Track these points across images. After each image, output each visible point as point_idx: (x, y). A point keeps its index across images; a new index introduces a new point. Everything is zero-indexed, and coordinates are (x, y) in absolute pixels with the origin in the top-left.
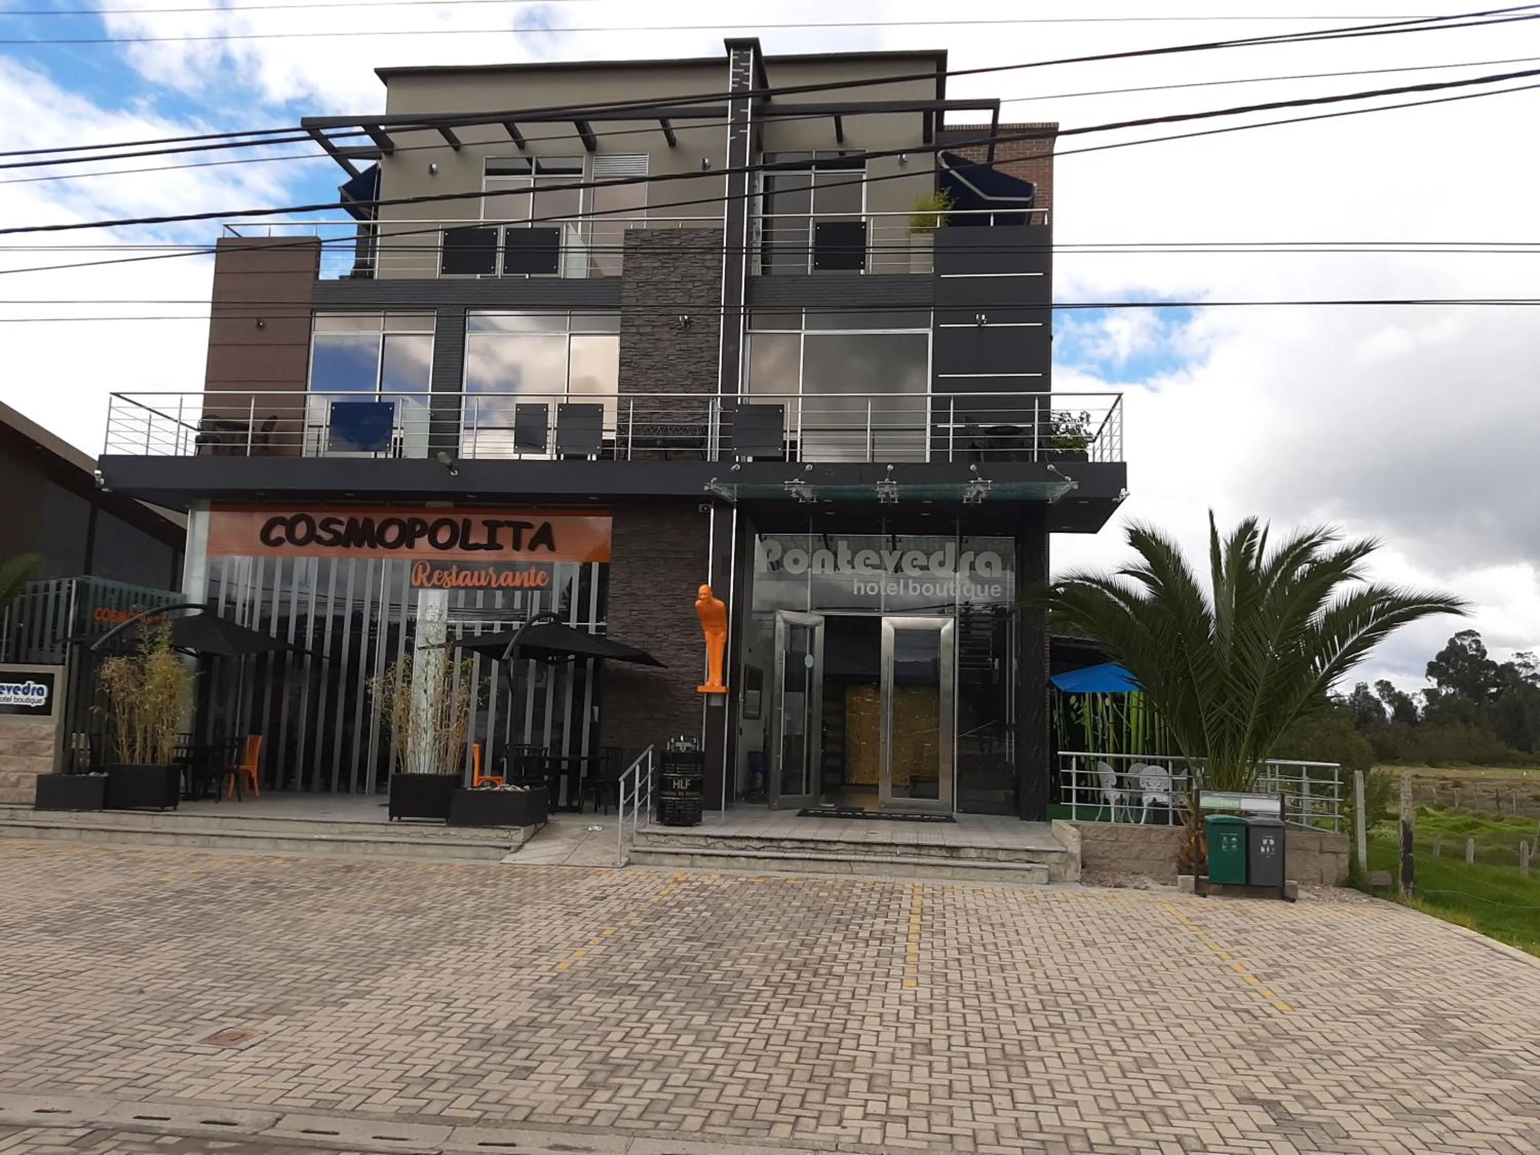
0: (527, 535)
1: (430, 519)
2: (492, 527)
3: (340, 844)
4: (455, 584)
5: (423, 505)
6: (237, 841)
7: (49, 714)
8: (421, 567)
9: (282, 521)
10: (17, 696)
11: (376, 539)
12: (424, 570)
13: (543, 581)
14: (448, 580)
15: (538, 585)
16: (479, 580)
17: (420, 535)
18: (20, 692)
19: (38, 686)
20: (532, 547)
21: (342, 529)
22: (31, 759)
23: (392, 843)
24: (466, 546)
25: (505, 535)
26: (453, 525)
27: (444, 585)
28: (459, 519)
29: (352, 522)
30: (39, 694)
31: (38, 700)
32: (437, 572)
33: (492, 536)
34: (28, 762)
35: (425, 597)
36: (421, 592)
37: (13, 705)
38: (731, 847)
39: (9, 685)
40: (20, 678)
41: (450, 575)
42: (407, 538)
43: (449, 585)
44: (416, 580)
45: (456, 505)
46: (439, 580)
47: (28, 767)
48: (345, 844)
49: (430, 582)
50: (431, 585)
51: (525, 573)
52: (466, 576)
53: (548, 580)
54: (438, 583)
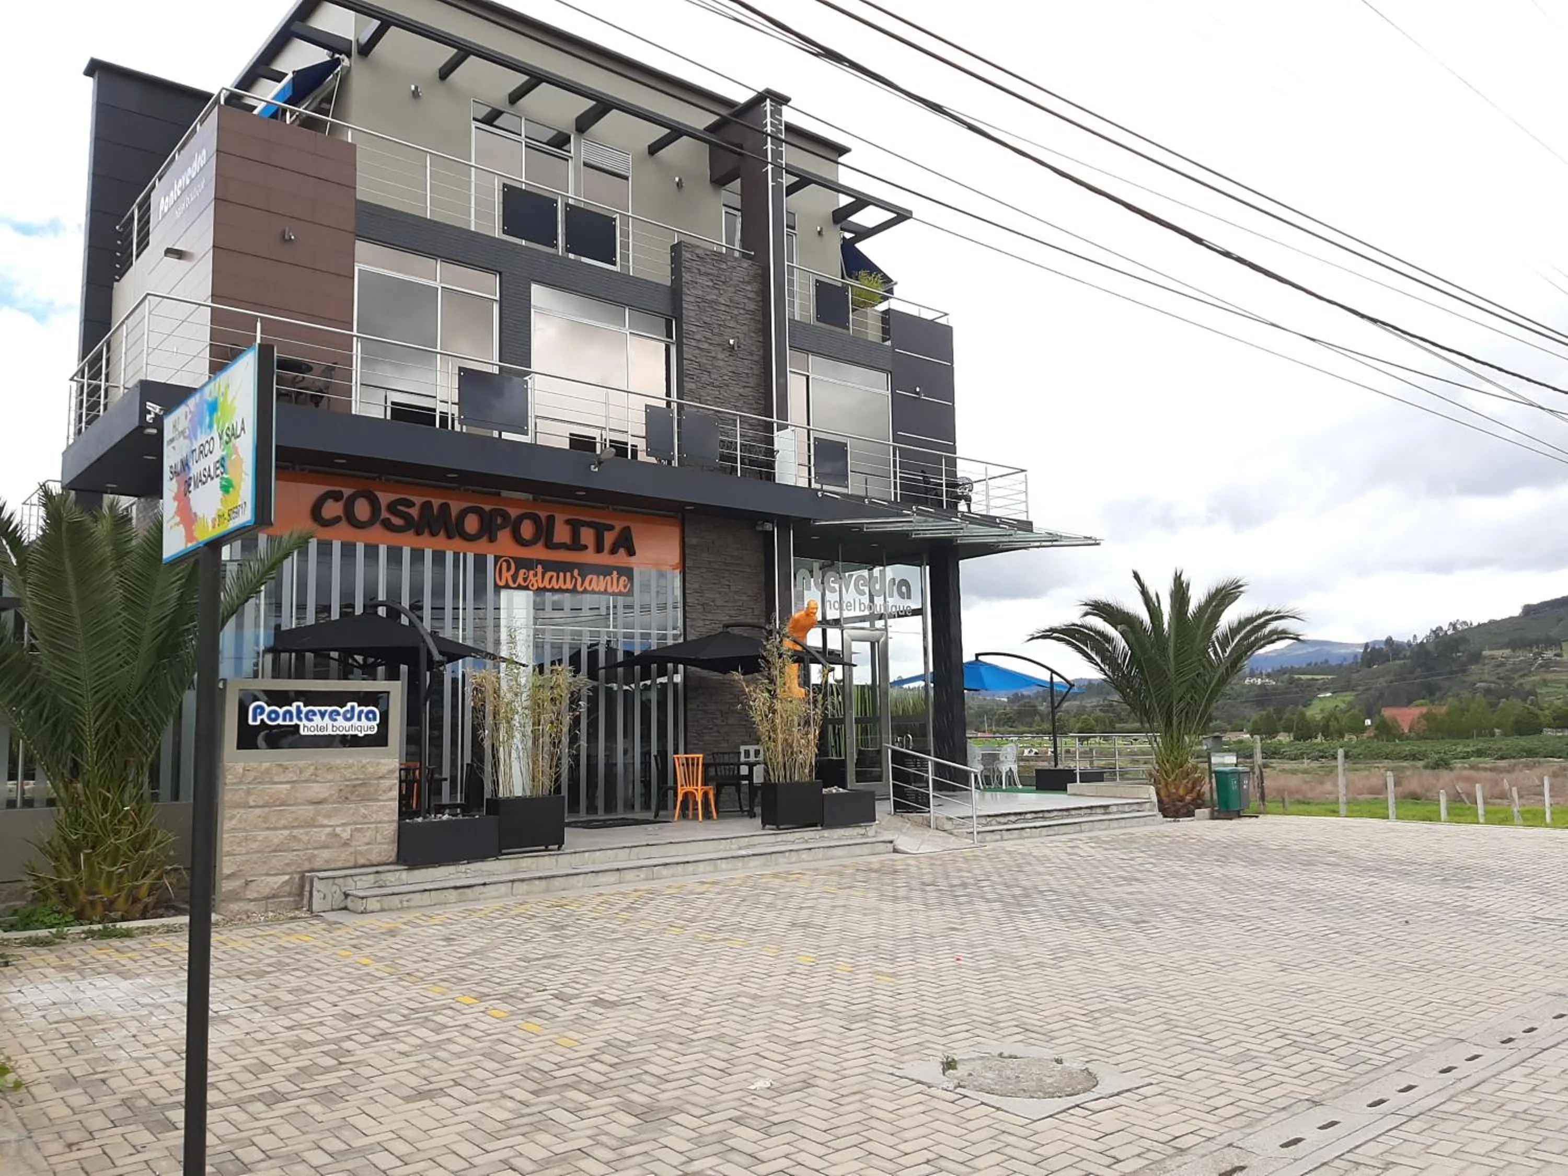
0: (609, 538)
1: (514, 512)
2: (575, 526)
3: (768, 857)
4: (541, 586)
5: (499, 494)
6: (680, 867)
7: (386, 744)
8: (504, 565)
9: (337, 496)
10: (335, 723)
11: (455, 530)
12: (509, 569)
13: (625, 587)
14: (534, 580)
15: (620, 591)
16: (565, 582)
17: (502, 527)
18: (340, 718)
19: (365, 709)
20: (613, 551)
21: (414, 512)
22: (365, 806)
23: (810, 849)
24: (550, 545)
25: (587, 536)
26: (535, 519)
27: (530, 587)
28: (543, 515)
29: (426, 506)
30: (368, 719)
31: (367, 727)
32: (522, 571)
33: (575, 535)
34: (363, 810)
35: (510, 602)
36: (504, 594)
37: (330, 735)
38: (1000, 823)
39: (323, 709)
40: (339, 699)
41: (535, 575)
42: (488, 530)
43: (535, 587)
44: (500, 579)
45: (535, 499)
46: (525, 580)
47: (365, 817)
48: (774, 856)
49: (514, 582)
50: (515, 586)
51: (608, 578)
52: (552, 577)
53: (629, 586)
54: (523, 584)
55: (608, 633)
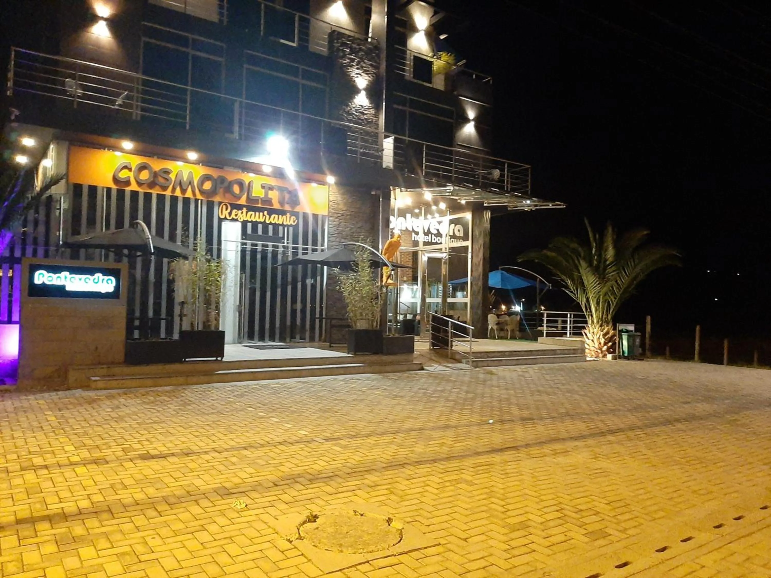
0: (287, 195)
1: (230, 178)
2: (266, 188)
4: (246, 219)
7: (118, 298)
8: (224, 207)
12: (227, 209)
13: (294, 222)
15: (291, 224)
16: (259, 218)
17: (222, 187)
21: (172, 178)
25: (273, 194)
27: (239, 219)
28: (247, 180)
29: (180, 173)
32: (234, 211)
33: (266, 194)
36: (224, 223)
41: (242, 213)
43: (242, 219)
44: (222, 215)
46: (236, 215)
49: (230, 216)
50: (231, 218)
51: (284, 217)
52: (251, 215)
53: (296, 221)
54: (235, 218)
55: (284, 247)
